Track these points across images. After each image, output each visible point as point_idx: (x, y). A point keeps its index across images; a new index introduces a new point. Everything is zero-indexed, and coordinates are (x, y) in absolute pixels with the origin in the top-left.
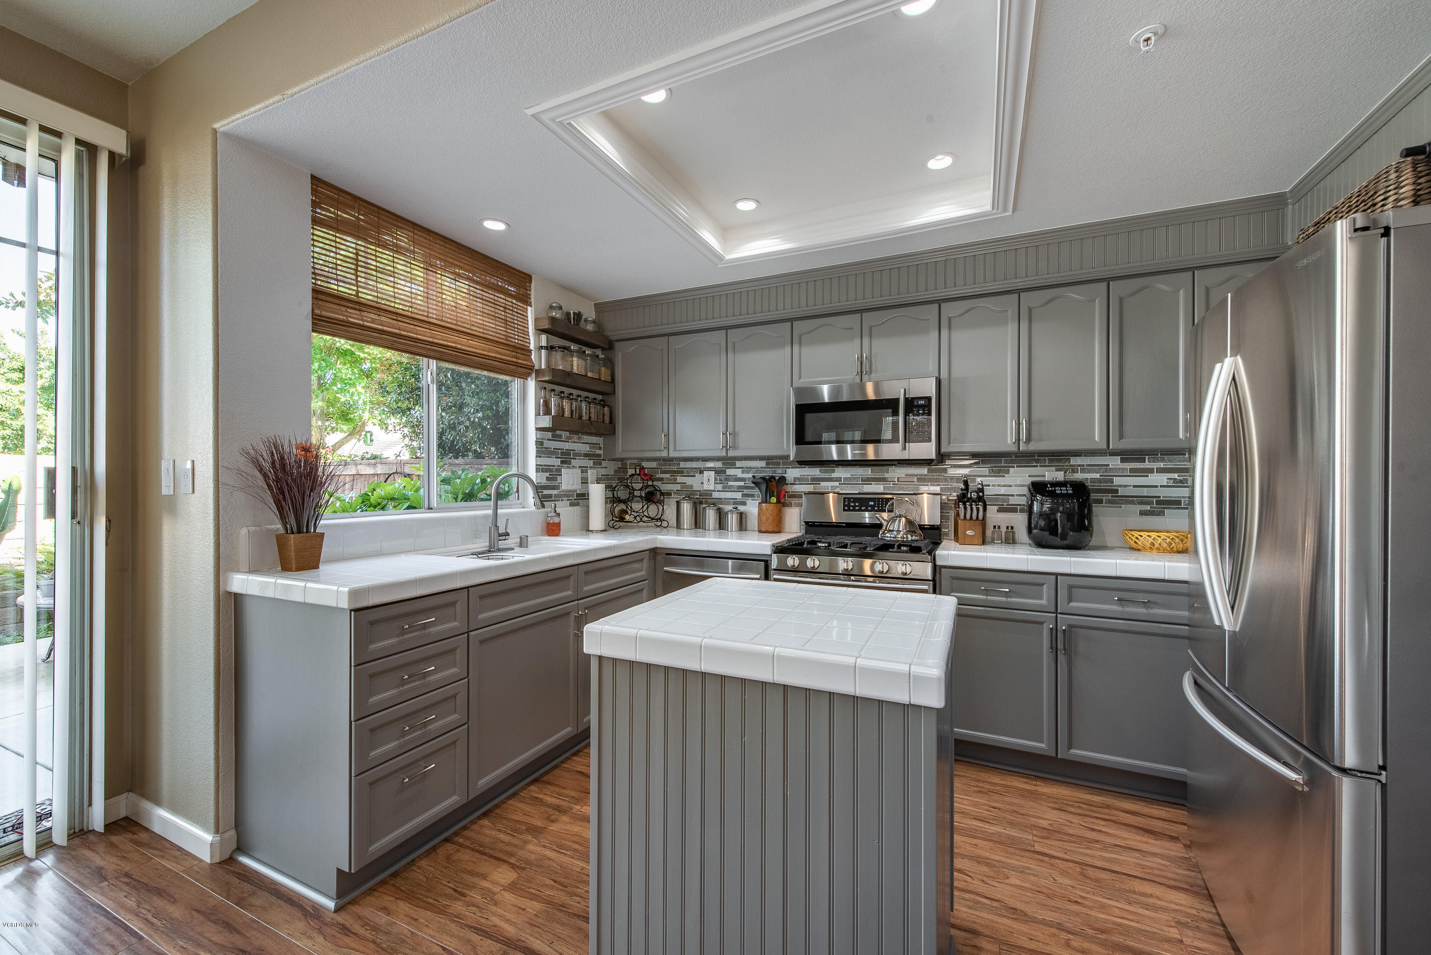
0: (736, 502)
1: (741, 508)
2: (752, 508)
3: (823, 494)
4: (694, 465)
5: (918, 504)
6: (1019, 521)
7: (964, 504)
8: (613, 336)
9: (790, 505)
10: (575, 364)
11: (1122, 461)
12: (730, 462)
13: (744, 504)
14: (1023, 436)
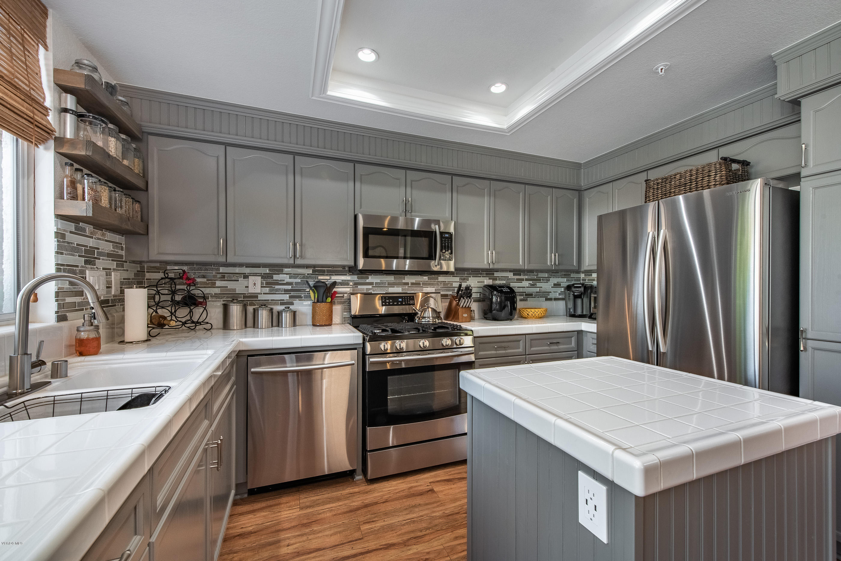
1: (291, 308)
7: (464, 298)
11: (514, 274)
12: (278, 269)
13: (292, 304)
14: (494, 260)
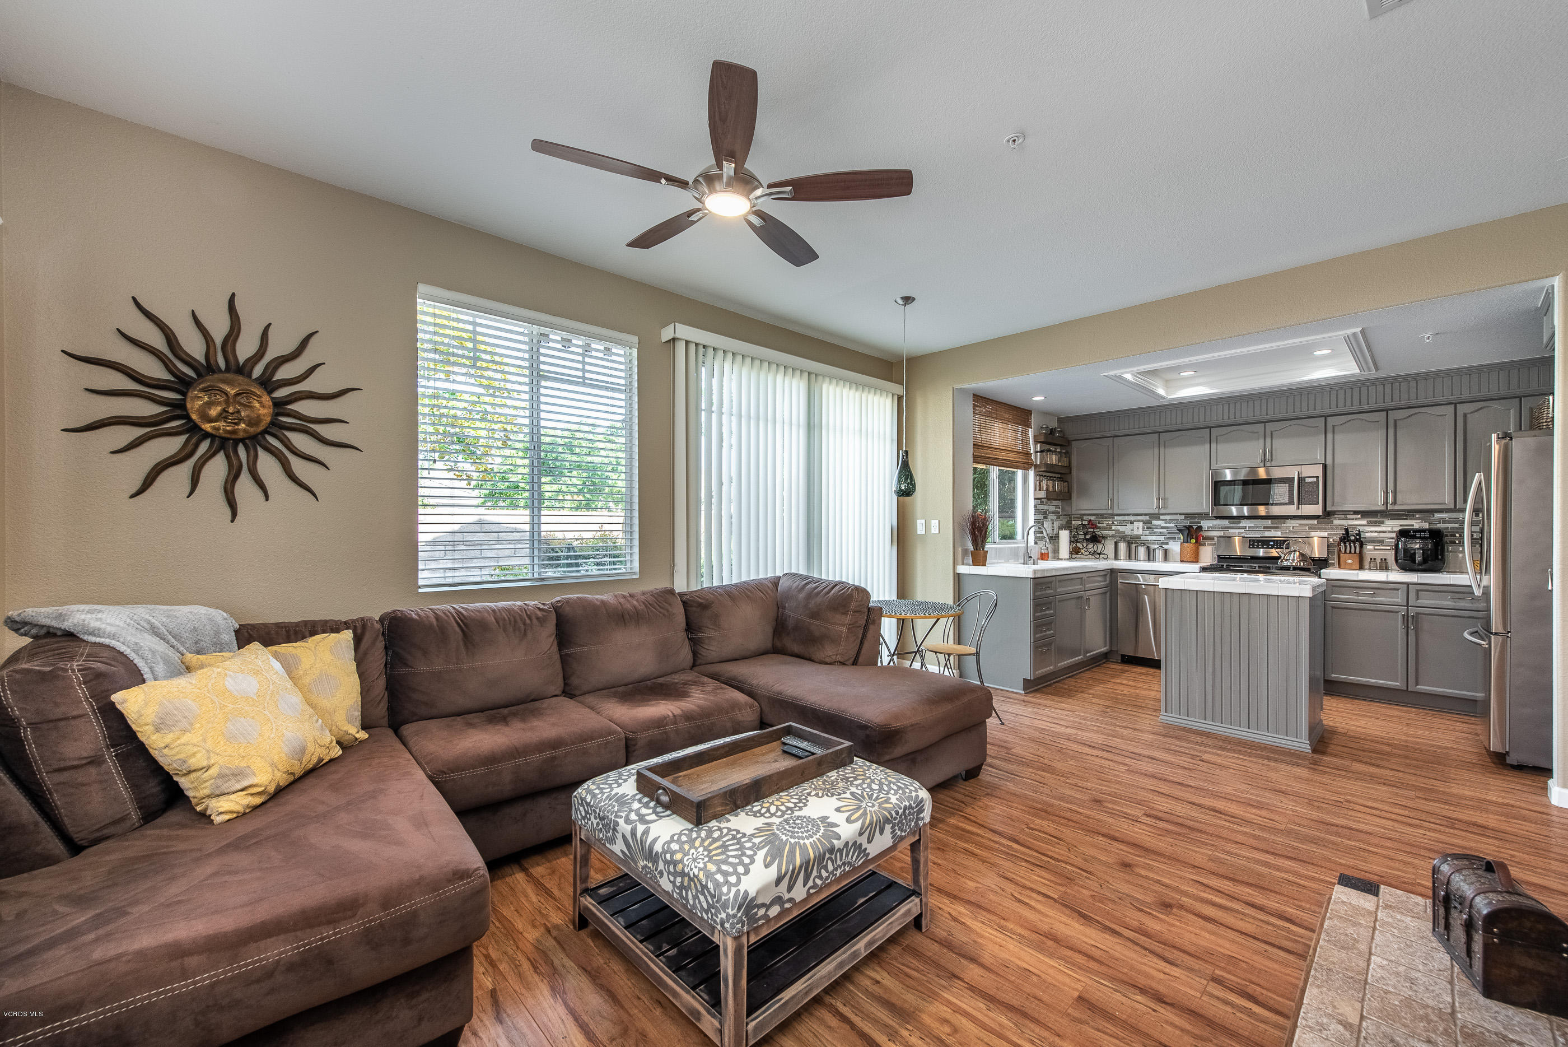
0: (1162, 544)
1: (1165, 546)
2: (1175, 547)
3: (1230, 537)
4: (1126, 518)
5: (1310, 545)
6: (1391, 556)
7: (1345, 543)
8: (1071, 438)
9: (1204, 545)
10: (1054, 458)
12: (1156, 516)
13: (1168, 543)
14: (1390, 500)
